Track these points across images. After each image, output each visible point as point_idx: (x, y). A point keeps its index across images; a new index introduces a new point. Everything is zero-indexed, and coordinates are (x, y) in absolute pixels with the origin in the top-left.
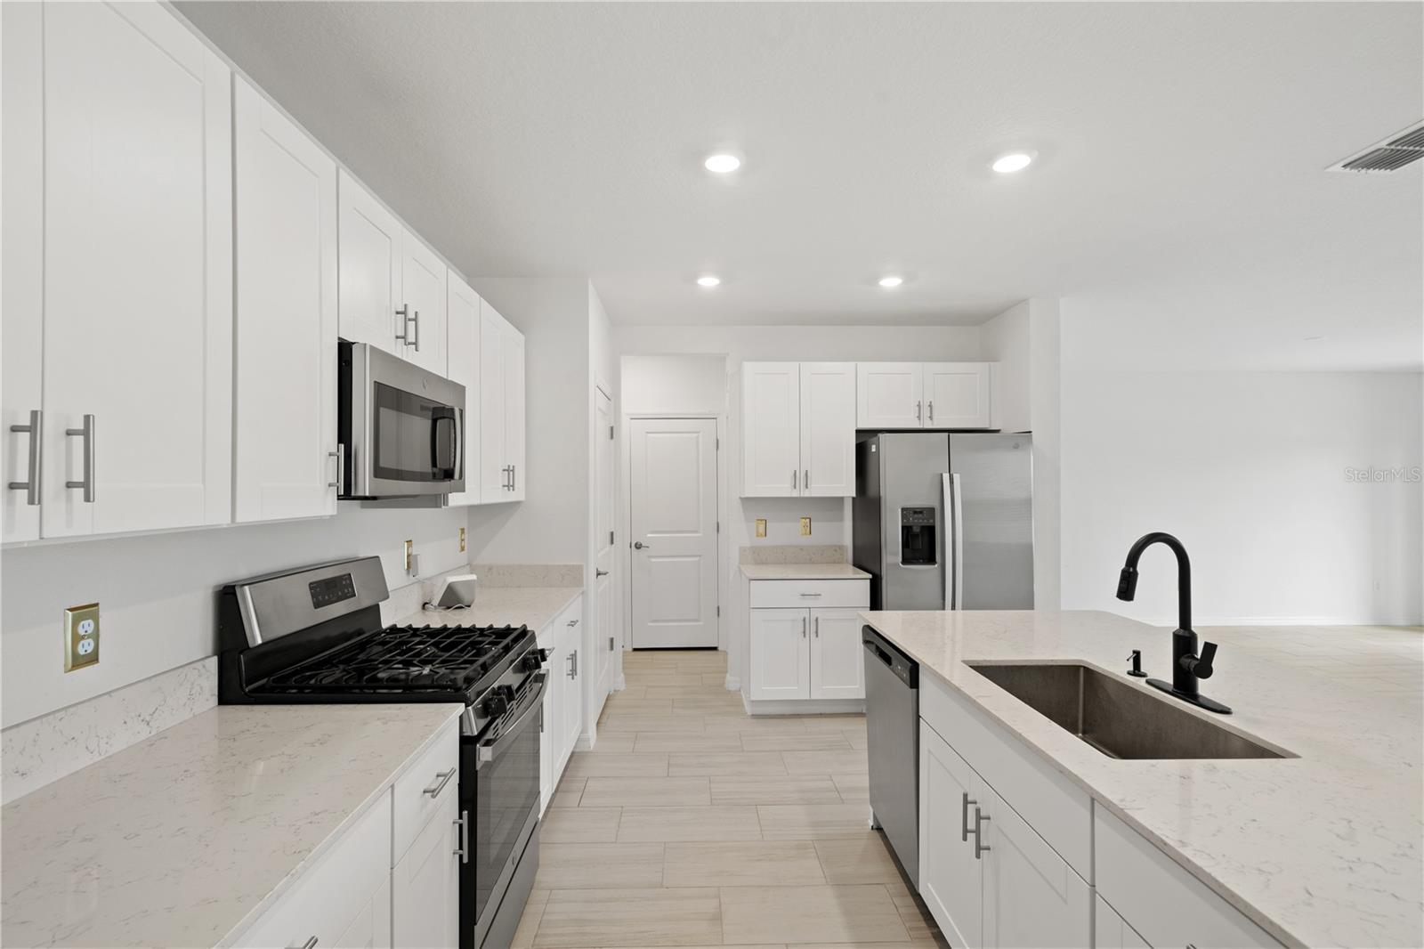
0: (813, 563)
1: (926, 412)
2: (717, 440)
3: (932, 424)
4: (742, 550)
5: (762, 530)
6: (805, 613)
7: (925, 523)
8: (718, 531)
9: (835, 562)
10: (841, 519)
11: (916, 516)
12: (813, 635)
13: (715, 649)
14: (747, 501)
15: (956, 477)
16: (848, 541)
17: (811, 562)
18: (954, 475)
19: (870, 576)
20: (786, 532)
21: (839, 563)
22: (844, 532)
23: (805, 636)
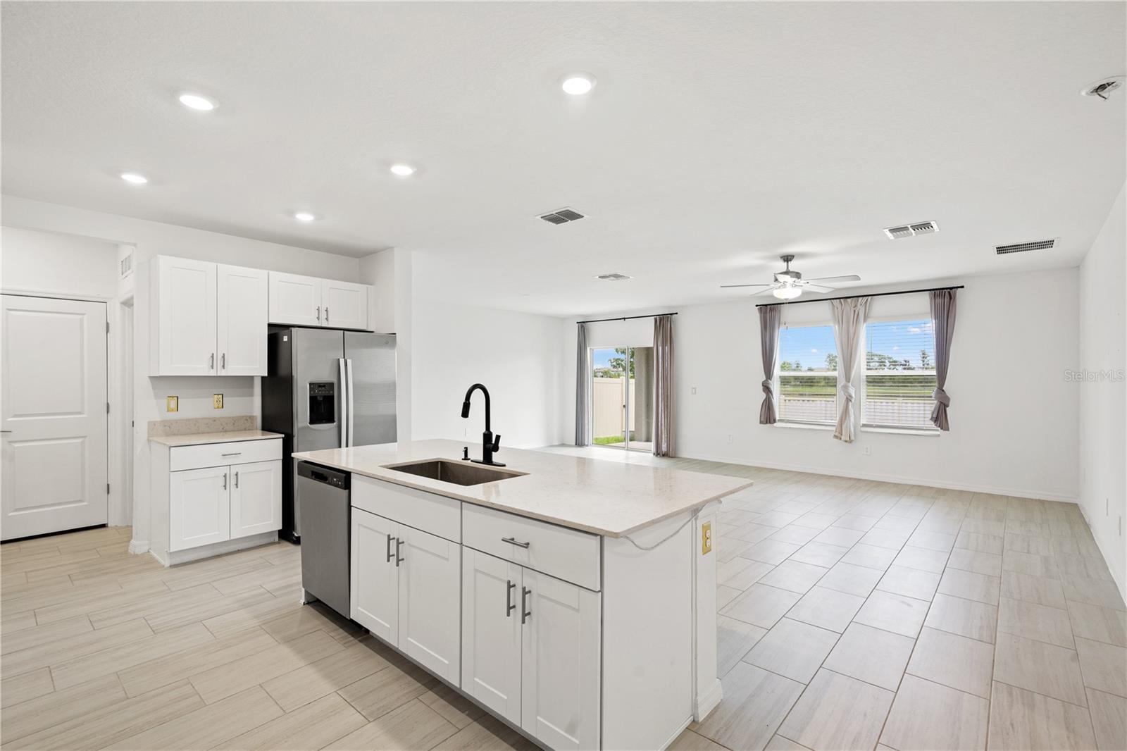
0: (226, 431)
1: (323, 315)
2: (107, 324)
3: (328, 324)
4: (152, 425)
5: (173, 403)
6: (226, 470)
7: (327, 393)
8: (108, 412)
9: (245, 430)
10: (252, 395)
11: (320, 389)
12: (233, 487)
13: (103, 526)
14: (156, 380)
15: (349, 362)
16: (257, 411)
17: (225, 431)
18: (348, 360)
19: (283, 436)
20: (198, 407)
21: (249, 430)
22: (254, 405)
23: (225, 489)
